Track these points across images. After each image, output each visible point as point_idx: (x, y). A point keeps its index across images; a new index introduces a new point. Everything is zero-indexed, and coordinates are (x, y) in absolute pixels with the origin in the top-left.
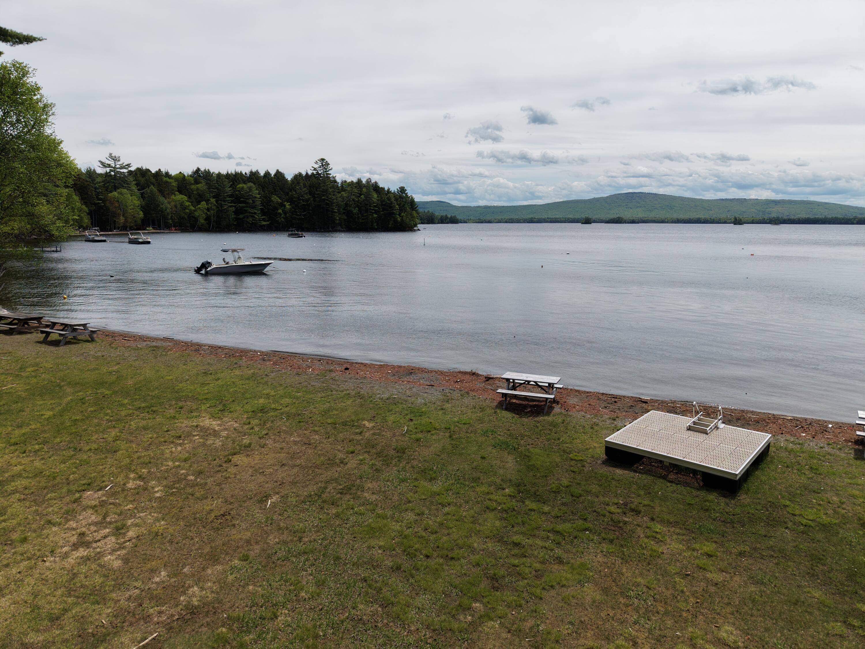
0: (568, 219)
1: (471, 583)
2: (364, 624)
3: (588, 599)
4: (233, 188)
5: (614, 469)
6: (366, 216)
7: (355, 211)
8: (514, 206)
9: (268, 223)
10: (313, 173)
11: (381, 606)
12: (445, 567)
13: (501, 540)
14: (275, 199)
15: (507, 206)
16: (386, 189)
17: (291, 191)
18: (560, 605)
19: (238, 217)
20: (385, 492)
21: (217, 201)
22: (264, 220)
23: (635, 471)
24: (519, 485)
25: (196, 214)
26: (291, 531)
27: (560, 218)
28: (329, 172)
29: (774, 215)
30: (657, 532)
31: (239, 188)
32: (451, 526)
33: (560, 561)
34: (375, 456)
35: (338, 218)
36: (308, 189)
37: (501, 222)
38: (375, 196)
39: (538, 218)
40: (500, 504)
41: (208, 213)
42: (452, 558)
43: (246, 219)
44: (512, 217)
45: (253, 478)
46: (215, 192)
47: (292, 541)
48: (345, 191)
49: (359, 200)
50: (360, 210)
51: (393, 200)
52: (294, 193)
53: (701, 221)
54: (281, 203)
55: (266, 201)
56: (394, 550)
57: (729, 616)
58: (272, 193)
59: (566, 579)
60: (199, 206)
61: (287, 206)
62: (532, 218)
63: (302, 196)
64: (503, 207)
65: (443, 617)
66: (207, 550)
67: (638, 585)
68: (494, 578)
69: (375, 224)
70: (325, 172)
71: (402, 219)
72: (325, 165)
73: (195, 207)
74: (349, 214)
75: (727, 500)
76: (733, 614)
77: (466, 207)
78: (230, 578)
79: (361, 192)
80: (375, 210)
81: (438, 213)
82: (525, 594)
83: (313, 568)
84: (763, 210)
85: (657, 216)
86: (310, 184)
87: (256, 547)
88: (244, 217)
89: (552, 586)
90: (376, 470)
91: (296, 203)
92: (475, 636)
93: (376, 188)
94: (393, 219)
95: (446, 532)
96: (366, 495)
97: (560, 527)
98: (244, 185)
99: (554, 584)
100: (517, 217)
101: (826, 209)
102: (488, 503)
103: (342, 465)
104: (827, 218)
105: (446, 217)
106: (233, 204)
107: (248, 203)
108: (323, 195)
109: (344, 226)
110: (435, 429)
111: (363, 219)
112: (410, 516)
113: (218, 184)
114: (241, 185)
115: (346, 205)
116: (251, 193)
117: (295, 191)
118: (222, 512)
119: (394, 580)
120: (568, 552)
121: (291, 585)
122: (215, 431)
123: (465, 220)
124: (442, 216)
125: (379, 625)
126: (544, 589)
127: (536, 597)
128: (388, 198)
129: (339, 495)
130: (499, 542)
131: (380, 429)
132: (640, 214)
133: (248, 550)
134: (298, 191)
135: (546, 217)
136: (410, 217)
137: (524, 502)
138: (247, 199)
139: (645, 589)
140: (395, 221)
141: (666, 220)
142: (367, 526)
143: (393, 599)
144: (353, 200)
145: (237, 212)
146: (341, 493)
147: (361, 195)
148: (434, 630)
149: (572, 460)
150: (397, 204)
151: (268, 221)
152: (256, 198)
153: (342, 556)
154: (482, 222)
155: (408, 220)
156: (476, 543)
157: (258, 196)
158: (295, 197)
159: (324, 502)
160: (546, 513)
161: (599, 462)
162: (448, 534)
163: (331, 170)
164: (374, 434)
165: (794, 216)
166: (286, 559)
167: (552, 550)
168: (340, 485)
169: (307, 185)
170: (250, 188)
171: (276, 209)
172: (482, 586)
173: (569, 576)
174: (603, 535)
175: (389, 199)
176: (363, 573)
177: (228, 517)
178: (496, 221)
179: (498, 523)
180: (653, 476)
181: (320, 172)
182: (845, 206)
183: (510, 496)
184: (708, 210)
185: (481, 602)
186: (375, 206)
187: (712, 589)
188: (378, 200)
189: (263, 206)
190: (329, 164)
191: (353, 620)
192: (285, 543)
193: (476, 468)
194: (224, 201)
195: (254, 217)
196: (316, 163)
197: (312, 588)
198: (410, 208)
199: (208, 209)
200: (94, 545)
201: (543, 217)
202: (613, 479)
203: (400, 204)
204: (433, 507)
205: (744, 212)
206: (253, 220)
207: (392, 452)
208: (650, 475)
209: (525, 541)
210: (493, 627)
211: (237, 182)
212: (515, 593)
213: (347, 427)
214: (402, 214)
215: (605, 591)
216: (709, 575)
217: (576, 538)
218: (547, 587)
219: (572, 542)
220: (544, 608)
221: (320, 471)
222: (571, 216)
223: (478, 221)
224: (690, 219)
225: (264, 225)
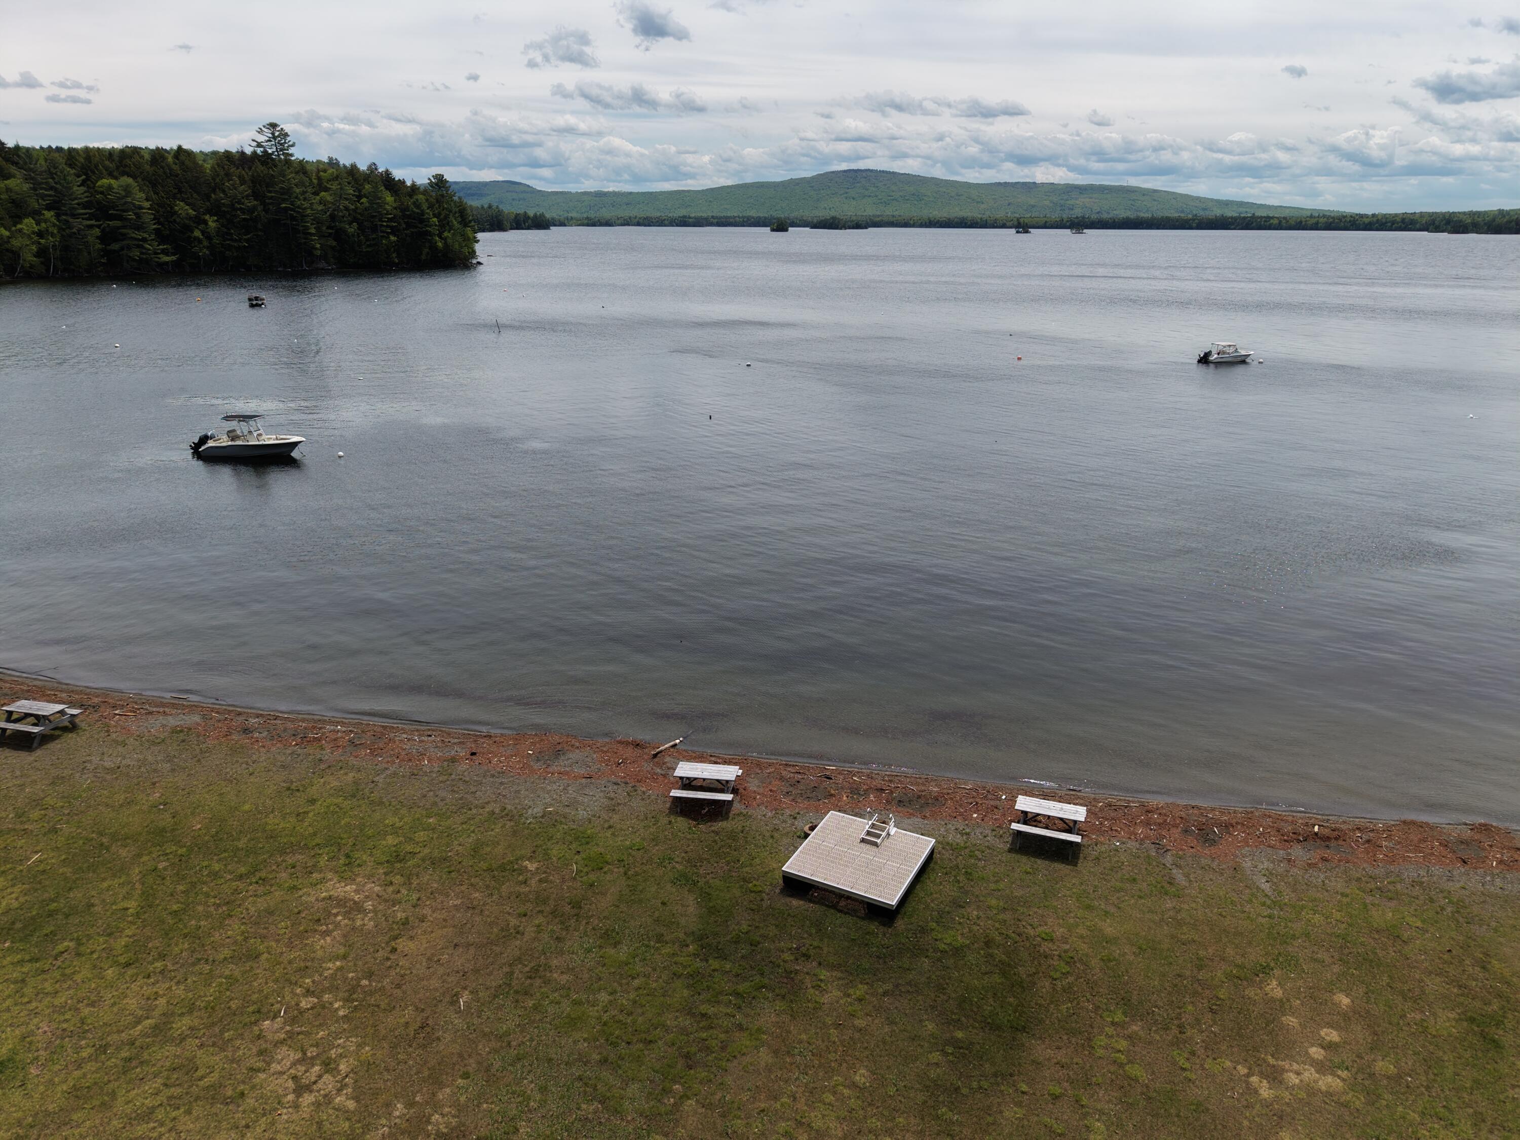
0: (749, 218)
1: (669, 1066)
2: (590, 1122)
3: (763, 1064)
4: (88, 187)
5: (791, 899)
6: (374, 239)
7: (352, 229)
8: (651, 193)
9: (174, 258)
10: (255, 153)
11: (600, 1102)
12: (646, 1052)
13: (690, 1013)
14: (183, 209)
15: (638, 193)
16: (409, 183)
17: (214, 191)
18: (741, 1073)
19: (108, 248)
20: (573, 969)
21: (58, 216)
22: (165, 252)
23: (810, 901)
24: (701, 938)
25: (16, 243)
26: (496, 1035)
27: (735, 217)
28: (290, 152)
29: (1077, 213)
30: (821, 980)
31: (102, 187)
32: (644, 1003)
33: (740, 1027)
34: (550, 916)
35: (318, 246)
36: (249, 187)
37: (628, 225)
38: (389, 199)
39: (695, 218)
40: (685, 967)
41: (43, 241)
42: (651, 1041)
43: (125, 252)
44: (648, 214)
45: (431, 970)
46: (50, 196)
47: (501, 1047)
48: (326, 190)
49: (357, 208)
50: (361, 227)
51: (425, 206)
52: (222, 195)
53: (966, 223)
54: (196, 217)
55: (164, 214)
56: (598, 1040)
57: (865, 1059)
58: (175, 198)
59: (746, 1047)
60: (19, 226)
61: (210, 223)
62: (684, 217)
63: (239, 202)
64: (631, 193)
65: (652, 1103)
66: (426, 1073)
67: (800, 1042)
68: (687, 1056)
69: (394, 255)
70: (281, 150)
71: (446, 244)
72: (278, 136)
73: (9, 230)
74: (339, 235)
75: (886, 929)
76: (867, 1057)
77: (561, 193)
78: (463, 1099)
79: (360, 191)
80: (392, 227)
81: (510, 208)
82: (714, 1069)
83: (531, 1075)
84: (1062, 202)
85: (896, 213)
86: (253, 176)
87: (471, 1061)
88: (122, 249)
89: (735, 1057)
90: (557, 938)
91: (228, 216)
92: (678, 1116)
93: (389, 182)
94: (427, 245)
95: (640, 1011)
96: (555, 975)
97: (741, 988)
98: (113, 181)
99: (736, 1053)
100: (658, 214)
101: (1155, 200)
102: (675, 968)
103: (519, 936)
104: (1155, 219)
105: (526, 217)
106: (93, 222)
107: (126, 219)
108: (284, 200)
109: (332, 260)
110: (607, 863)
111: (369, 246)
112: (604, 997)
113: (53, 178)
114: (105, 181)
115: (333, 217)
116: (129, 200)
117: (224, 192)
118: (419, 1024)
119: (605, 1074)
120: (747, 1016)
121: (518, 1096)
122: (355, 902)
123: (562, 218)
124: (517, 215)
125: (603, 1120)
126: (728, 1060)
127: (722, 1070)
128: (414, 203)
129: (529, 981)
130: (688, 1014)
131: (545, 872)
132: (870, 210)
133: (465, 1065)
134: (231, 193)
135: (711, 215)
136: (459, 238)
137: (707, 961)
138: (124, 211)
139: (806, 1045)
140: (434, 247)
141: (912, 222)
142: (566, 1017)
143: (608, 1094)
144: (346, 208)
145: (103, 238)
146: (530, 978)
147: (359, 197)
148: (646, 1117)
149: (752, 892)
150: (435, 216)
151: (173, 254)
152: (141, 208)
153: (554, 1056)
154: (594, 225)
155: (457, 246)
156: (669, 1020)
157: (147, 204)
158: (223, 204)
159: (517, 992)
160: (727, 972)
161: (777, 891)
162: (643, 1013)
163: (293, 146)
164: (540, 881)
165: (1108, 213)
166: (504, 1068)
167: (734, 1016)
168: (526, 966)
169: (247, 178)
170: (127, 190)
171: (188, 229)
172: (679, 1066)
173: (748, 1043)
174: (777, 991)
175: (417, 205)
176: (576, 1071)
177: (428, 1029)
178: (619, 222)
179: (686, 993)
180: (827, 906)
181: (270, 151)
182: (1181, 195)
183: (694, 954)
184: (978, 202)
185: (679, 1083)
186: (390, 220)
187: (857, 1035)
188: (395, 208)
189: (159, 223)
190: (286, 135)
191: (580, 1120)
192: (496, 1051)
193: (657, 921)
194: (74, 216)
195: (143, 247)
196: (260, 131)
197: (538, 1097)
198: (460, 223)
199: (40, 234)
200: (315, 1087)
201: (704, 215)
202: (789, 915)
203: (440, 214)
204: (624, 981)
205: (1033, 206)
206: (142, 253)
207: (568, 908)
208: (823, 904)
209: (711, 1010)
210: (691, 1105)
211: (94, 173)
212: (707, 1069)
213: (507, 873)
214: (446, 234)
215: (776, 1052)
216: (857, 1022)
217: (754, 998)
218: (731, 1058)
219: (751, 1003)
220: (729, 1080)
221: (497, 949)
222: (753, 213)
223: (586, 222)
224: (949, 219)
225: (167, 263)
